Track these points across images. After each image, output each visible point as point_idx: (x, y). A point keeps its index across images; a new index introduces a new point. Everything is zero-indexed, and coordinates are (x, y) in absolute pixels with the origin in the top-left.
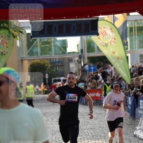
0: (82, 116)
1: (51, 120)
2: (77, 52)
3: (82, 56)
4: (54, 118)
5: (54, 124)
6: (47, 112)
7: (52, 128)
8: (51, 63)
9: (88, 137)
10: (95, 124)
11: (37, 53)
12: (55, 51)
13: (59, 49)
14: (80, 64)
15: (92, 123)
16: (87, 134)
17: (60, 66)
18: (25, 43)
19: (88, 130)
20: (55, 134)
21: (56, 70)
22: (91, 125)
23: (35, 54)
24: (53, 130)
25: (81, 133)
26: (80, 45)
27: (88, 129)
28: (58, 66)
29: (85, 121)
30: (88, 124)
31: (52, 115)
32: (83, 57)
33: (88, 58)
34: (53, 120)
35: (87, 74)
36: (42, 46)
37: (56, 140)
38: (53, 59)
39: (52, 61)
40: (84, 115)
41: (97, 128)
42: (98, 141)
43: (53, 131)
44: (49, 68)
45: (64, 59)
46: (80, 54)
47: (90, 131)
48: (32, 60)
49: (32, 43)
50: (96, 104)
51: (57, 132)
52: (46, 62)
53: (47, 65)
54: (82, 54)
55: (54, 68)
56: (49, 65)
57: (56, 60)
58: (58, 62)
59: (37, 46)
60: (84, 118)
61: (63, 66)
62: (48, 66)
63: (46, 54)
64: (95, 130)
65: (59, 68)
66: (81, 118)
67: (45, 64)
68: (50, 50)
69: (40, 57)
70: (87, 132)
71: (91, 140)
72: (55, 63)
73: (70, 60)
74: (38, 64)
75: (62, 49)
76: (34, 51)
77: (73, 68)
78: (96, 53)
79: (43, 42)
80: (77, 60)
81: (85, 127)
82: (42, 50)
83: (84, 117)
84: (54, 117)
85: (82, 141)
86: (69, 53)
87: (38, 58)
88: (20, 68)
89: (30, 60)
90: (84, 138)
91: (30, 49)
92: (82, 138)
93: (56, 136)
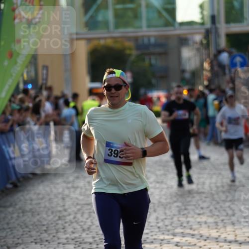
2: (200, 21)
3: (213, 30)
8: (138, 47)
9: (234, 219)
11: (106, 24)
12: (148, 20)
13: (156, 15)
16: (230, 212)
17: (160, 54)
19: (233, 204)
21: (151, 65)
23: (102, 25)
25: (216, 209)
26: (207, 6)
28: (154, 54)
32: (216, 32)
33: (228, 35)
35: (225, 74)
36: (119, 6)
37: (159, 225)
38: (143, 37)
39: (140, 42)
44: (132, 58)
45: (167, 37)
46: (208, 25)
51: (158, 207)
52: (128, 44)
53: (128, 52)
54: (214, 27)
55: (144, 60)
56: (134, 53)
57: (149, 40)
58: (156, 45)
59: (106, 8)
62: (130, 55)
63: (126, 25)
65: (156, 59)
66: (215, 177)
67: (124, 49)
68: (136, 16)
70: (229, 207)
72: (147, 47)
73: (183, 41)
74: (109, 49)
75: (165, 14)
76: (100, 18)
77: (189, 59)
78: (245, 23)
80: (201, 41)
82: (118, 15)
83: (220, 174)
86: (182, 24)
87: (109, 35)
89: (89, 40)
90: (225, 221)
91: (91, 13)
92: (218, 220)
93: (159, 216)
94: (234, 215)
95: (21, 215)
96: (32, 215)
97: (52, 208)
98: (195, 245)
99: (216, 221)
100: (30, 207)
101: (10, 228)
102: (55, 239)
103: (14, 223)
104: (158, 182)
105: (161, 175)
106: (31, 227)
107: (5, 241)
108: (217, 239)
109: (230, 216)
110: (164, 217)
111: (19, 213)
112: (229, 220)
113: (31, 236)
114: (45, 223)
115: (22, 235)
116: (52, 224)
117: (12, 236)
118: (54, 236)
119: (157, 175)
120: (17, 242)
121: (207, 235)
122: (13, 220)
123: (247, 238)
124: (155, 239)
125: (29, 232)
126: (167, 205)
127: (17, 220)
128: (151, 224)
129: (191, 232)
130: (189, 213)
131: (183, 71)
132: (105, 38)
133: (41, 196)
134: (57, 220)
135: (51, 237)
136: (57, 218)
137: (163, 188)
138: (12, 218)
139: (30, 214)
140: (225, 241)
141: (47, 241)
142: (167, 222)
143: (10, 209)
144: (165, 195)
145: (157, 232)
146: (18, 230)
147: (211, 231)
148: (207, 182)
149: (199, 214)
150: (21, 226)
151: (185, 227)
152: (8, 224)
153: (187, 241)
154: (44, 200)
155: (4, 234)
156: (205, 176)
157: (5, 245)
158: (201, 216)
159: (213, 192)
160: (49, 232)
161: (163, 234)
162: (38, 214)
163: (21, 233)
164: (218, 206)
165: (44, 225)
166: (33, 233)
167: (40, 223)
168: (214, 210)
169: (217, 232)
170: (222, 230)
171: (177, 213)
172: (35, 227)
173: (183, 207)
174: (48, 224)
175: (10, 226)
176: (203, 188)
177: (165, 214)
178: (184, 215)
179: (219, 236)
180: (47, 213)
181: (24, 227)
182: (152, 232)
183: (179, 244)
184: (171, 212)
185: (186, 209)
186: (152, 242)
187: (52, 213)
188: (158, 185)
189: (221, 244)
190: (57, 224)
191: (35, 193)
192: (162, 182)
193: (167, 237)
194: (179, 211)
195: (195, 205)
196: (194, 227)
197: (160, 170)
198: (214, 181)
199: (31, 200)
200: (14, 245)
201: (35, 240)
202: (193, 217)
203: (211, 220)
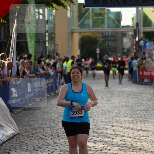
0: (135, 96)
1: (101, 98)
2: (132, 26)
3: (137, 30)
4: (104, 97)
5: (104, 103)
6: (97, 89)
7: (102, 107)
8: (103, 37)
9: (141, 119)
10: (149, 105)
11: (88, 25)
12: (108, 24)
13: (112, 22)
14: (135, 40)
15: (146, 104)
16: (140, 116)
17: (113, 40)
18: (76, 14)
19: (141, 112)
20: (105, 114)
21: (109, 45)
22: (145, 107)
23: (86, 26)
24: (103, 109)
25: (133, 114)
26: (135, 19)
27: (141, 110)
28: (110, 40)
29: (138, 101)
30: (141, 105)
31: (102, 93)
32: (139, 31)
33: (144, 32)
34: (103, 99)
35: (141, 50)
36: (95, 18)
37: (106, 121)
38: (106, 32)
39: (104, 34)
40: (137, 95)
41: (151, 110)
42: (152, 125)
43: (103, 111)
44: (100, 42)
45: (117, 33)
46: (135, 28)
47: (143, 112)
48: (83, 32)
49: (84, 14)
50: (150, 83)
51: (107, 112)
52: (98, 35)
53: (98, 39)
54: (137, 28)
55: (106, 43)
56: (101, 39)
57: (108, 34)
58: (112, 36)
59: (89, 18)
60: (137, 99)
61: (116, 40)
62: (99, 40)
63: (98, 26)
64: (149, 112)
65: (111, 43)
66: (134, 98)
67: (97, 37)
68: (103, 22)
69: (91, 30)
70: (140, 113)
71: (144, 123)
72: (107, 37)
73: (124, 35)
74: (89, 37)
75: (116, 22)
76: (86, 23)
77: (127, 43)
78: (152, 27)
79: (95, 13)
80: (132, 35)
81: (137, 108)
82: (94, 22)
83: (137, 97)
84: (104, 95)
85: (134, 123)
86: (123, 27)
87: (90, 31)
88: (70, 41)
89: (80, 33)
90: (137, 120)
91: (82, 20)
92: (134, 119)
93: (106, 117)
94: (141, 117)
95: (43, 114)
96: (48, 114)
97: (57, 111)
98: (122, 131)
99: (133, 120)
100: (47, 110)
101: (37, 120)
102: (57, 126)
103: (39, 118)
104: (108, 101)
105: (109, 97)
106: (47, 120)
107: (34, 126)
108: (132, 128)
109: (140, 118)
110: (109, 117)
111: (42, 113)
112: (139, 119)
113: (46, 124)
114: (53, 118)
115: (42, 124)
116: (56, 119)
117: (37, 124)
118: (57, 125)
119: (107, 97)
120: (39, 127)
121: (128, 126)
122: (39, 117)
123: (146, 128)
124: (104, 128)
125: (46, 122)
126: (111, 112)
127: (40, 116)
128: (103, 121)
129: (121, 125)
130: (121, 116)
131: (124, 49)
132: (88, 32)
133: (53, 105)
134: (59, 117)
135: (55, 125)
136: (59, 116)
137: (110, 103)
138: (38, 115)
139: (47, 114)
140: (136, 129)
141: (53, 127)
142: (110, 120)
143: (38, 111)
144: (110, 107)
145: (105, 124)
146: (40, 121)
147: (130, 125)
148: (131, 101)
149: (125, 116)
150: (42, 119)
151: (118, 122)
152: (36, 118)
153: (118, 129)
154: (54, 107)
155: (34, 123)
156: (130, 98)
157: (33, 128)
158: (126, 117)
159: (133, 106)
160: (54, 123)
161: (108, 125)
162: (51, 114)
163: (41, 123)
164: (134, 113)
165: (52, 119)
166: (47, 123)
167: (50, 118)
168: (132, 114)
169: (133, 125)
170: (135, 124)
171: (115, 116)
172: (48, 120)
173: (118, 113)
174: (54, 119)
175: (37, 119)
176: (128, 104)
177: (110, 116)
178: (118, 116)
179: (134, 127)
180: (54, 114)
181: (43, 120)
182: (102, 124)
183: (115, 131)
184: (113, 115)
185: (119, 114)
186: (102, 129)
187: (57, 114)
188: (107, 102)
189: (134, 131)
190: (59, 119)
191: (50, 104)
192: (110, 101)
193: (109, 127)
194: (116, 115)
195: (124, 112)
196: (122, 122)
197: (109, 95)
198: (134, 101)
199: (48, 107)
200: (38, 128)
201: (48, 126)
202: (122, 118)
203: (130, 119)
